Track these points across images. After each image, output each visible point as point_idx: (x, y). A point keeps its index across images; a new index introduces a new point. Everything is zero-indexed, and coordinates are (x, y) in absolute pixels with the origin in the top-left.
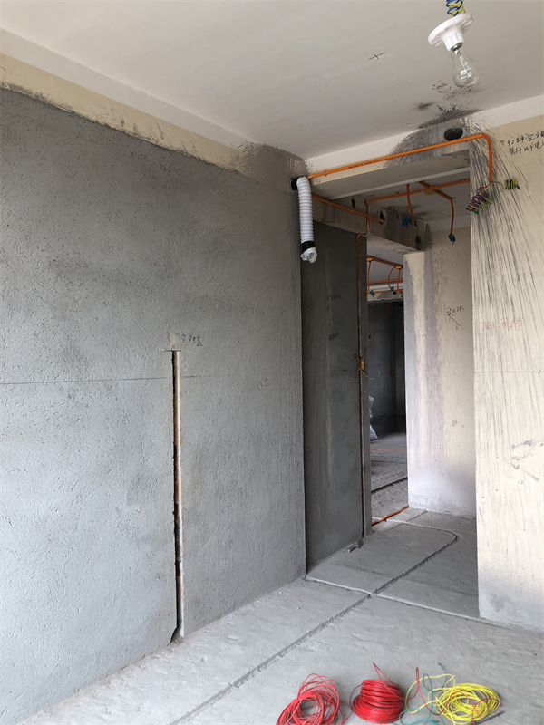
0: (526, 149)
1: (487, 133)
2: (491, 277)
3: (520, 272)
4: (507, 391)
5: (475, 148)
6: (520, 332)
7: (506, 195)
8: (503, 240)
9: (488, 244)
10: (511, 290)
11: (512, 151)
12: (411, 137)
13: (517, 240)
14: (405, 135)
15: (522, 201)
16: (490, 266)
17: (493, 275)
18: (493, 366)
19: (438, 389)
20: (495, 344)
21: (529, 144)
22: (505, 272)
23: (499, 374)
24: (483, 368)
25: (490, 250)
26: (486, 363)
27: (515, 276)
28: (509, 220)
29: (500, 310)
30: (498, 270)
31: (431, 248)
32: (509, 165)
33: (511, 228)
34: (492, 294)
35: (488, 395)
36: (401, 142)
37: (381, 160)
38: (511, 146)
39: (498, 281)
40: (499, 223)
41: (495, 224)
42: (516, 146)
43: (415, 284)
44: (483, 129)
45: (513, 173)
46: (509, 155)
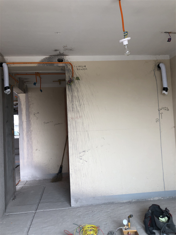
0: (81, 69)
1: (70, 62)
2: (73, 104)
3: (81, 104)
4: (78, 137)
5: (67, 66)
6: (81, 120)
7: (76, 81)
8: (76, 94)
9: (71, 95)
10: (78, 108)
11: (77, 69)
12: (46, 58)
13: (80, 94)
14: (44, 57)
15: (80, 83)
16: (72, 101)
17: (73, 103)
18: (74, 130)
19: (31, 139)
20: (74, 123)
21: (82, 68)
22: (77, 103)
23: (76, 132)
24: (71, 131)
25: (72, 96)
26: (72, 129)
27: (79, 105)
28: (77, 88)
29: (75, 114)
30: (75, 102)
31: (28, 93)
32: (77, 73)
33: (78, 91)
34: (73, 109)
35: (73, 139)
36: (43, 59)
37: (36, 63)
38: (77, 68)
39: (75, 106)
40: (74, 89)
41: (73, 89)
42: (78, 68)
43: (22, 104)
44: (69, 61)
45: (78, 76)
46: (77, 70)
